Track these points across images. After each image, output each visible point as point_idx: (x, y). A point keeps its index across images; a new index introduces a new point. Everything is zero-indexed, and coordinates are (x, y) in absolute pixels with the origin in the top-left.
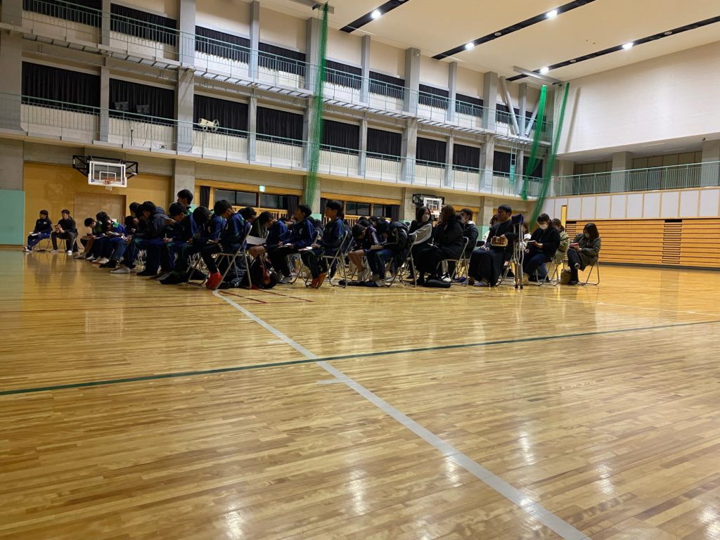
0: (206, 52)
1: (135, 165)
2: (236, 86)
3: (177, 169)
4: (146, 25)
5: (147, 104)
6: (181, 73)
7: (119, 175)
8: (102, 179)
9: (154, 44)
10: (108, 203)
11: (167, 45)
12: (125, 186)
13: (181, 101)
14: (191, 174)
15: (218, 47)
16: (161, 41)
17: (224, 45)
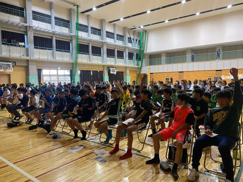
0: (36, 20)
1: (15, 63)
2: (47, 32)
3: (30, 63)
4: (13, 10)
5: (15, 39)
6: (28, 28)
7: (9, 67)
8: (3, 69)
9: (16, 17)
10: (3, 77)
11: (21, 17)
12: (12, 71)
13: (29, 38)
14: (35, 65)
15: (40, 18)
16: (19, 16)
17: (42, 17)
